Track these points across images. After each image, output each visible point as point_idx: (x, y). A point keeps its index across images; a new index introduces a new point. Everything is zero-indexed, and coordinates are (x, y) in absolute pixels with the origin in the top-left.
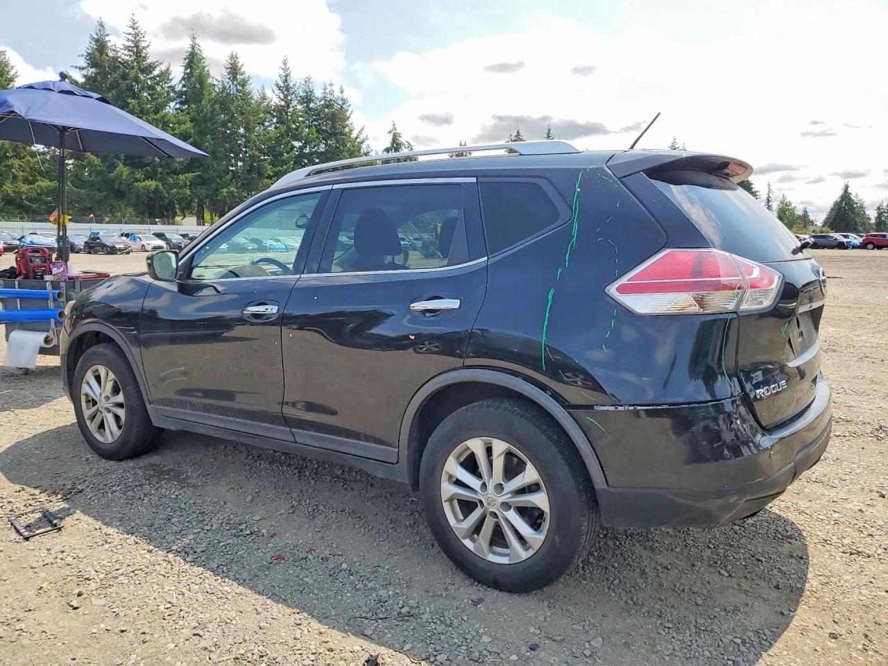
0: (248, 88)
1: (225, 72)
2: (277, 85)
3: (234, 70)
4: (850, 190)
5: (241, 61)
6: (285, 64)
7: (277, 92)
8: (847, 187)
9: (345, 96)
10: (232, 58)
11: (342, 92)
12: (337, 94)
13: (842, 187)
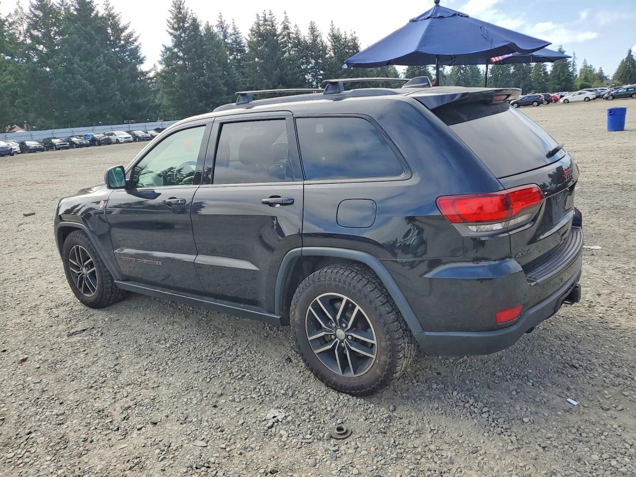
0: (318, 39)
1: (309, 31)
2: (330, 35)
3: (313, 29)
4: (632, 53)
5: (316, 25)
6: (332, 22)
7: (330, 38)
8: (630, 51)
9: (356, 35)
10: (311, 22)
11: (355, 33)
12: (354, 35)
13: (627, 51)
